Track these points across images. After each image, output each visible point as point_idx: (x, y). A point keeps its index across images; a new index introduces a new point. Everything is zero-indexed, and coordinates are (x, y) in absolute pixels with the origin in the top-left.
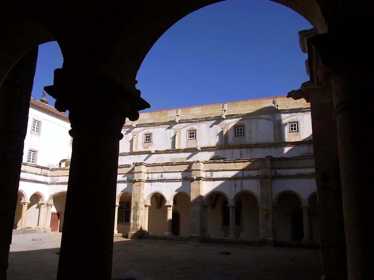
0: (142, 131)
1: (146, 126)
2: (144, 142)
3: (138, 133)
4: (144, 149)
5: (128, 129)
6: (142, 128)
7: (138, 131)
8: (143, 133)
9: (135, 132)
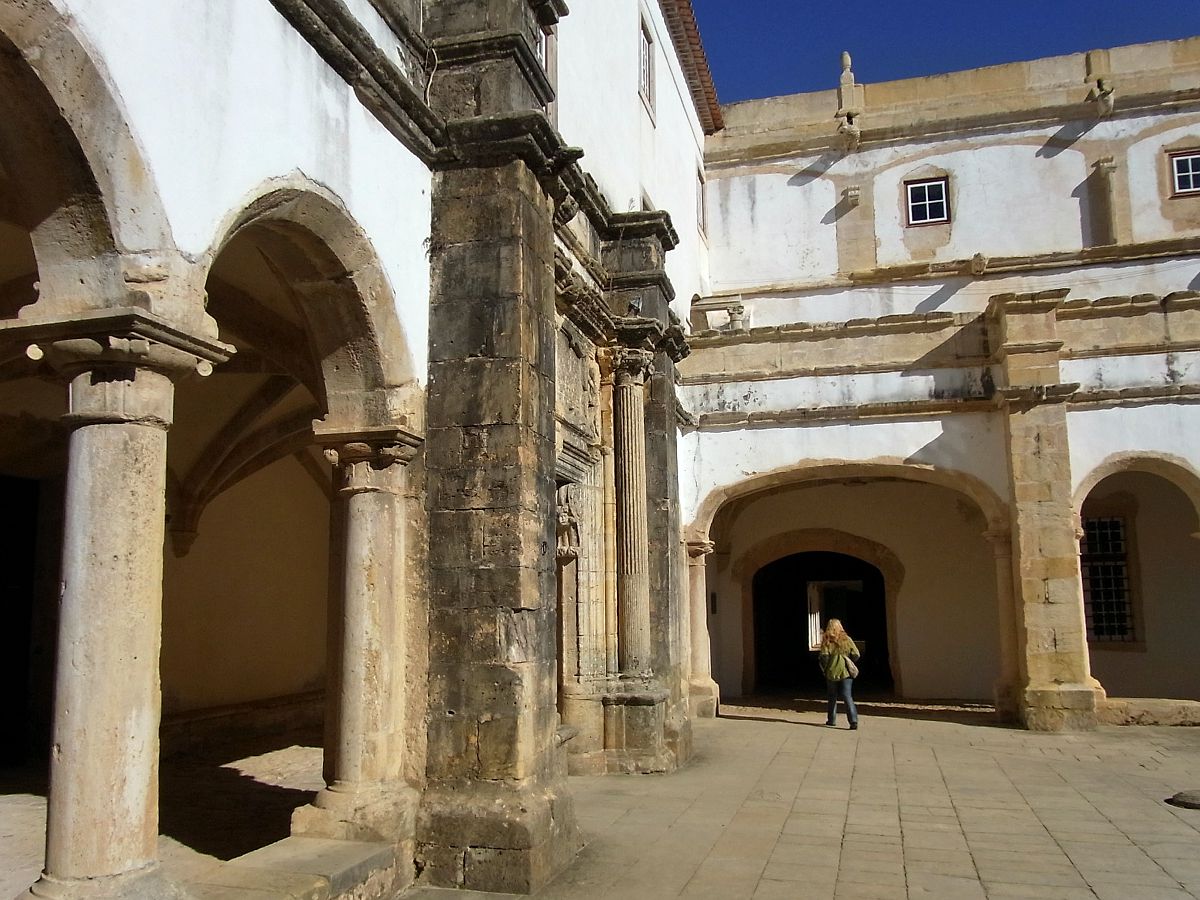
0: (1147, 133)
1: (1176, 109)
2: (1169, 195)
3: (1121, 145)
4: (1177, 230)
5: (1051, 131)
6: (1149, 121)
7: (1122, 135)
8: (1155, 144)
9: (1101, 142)
